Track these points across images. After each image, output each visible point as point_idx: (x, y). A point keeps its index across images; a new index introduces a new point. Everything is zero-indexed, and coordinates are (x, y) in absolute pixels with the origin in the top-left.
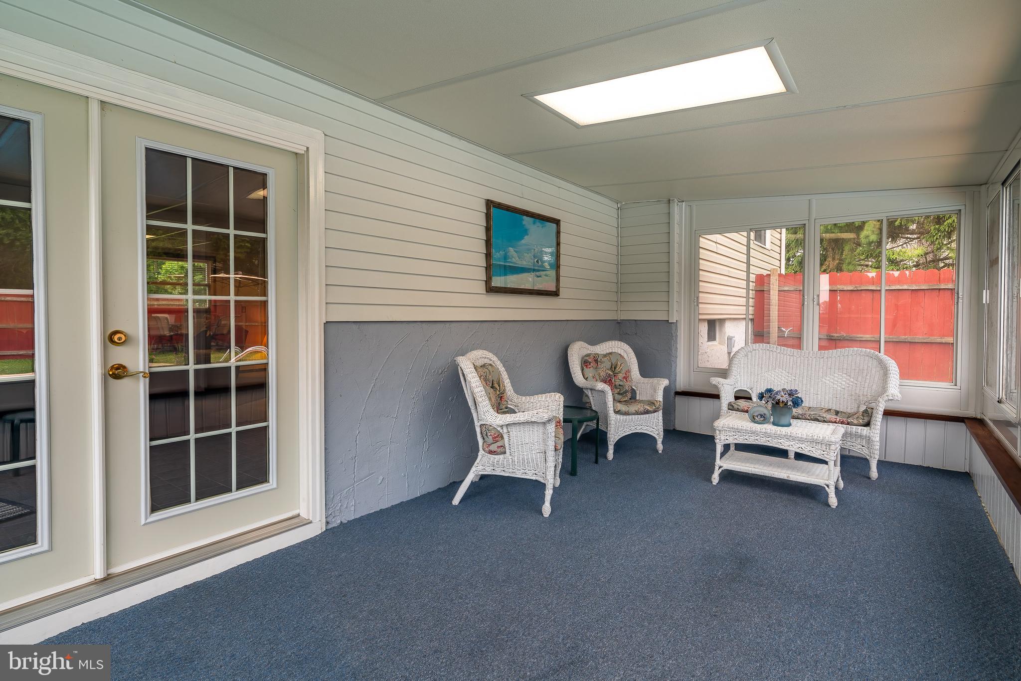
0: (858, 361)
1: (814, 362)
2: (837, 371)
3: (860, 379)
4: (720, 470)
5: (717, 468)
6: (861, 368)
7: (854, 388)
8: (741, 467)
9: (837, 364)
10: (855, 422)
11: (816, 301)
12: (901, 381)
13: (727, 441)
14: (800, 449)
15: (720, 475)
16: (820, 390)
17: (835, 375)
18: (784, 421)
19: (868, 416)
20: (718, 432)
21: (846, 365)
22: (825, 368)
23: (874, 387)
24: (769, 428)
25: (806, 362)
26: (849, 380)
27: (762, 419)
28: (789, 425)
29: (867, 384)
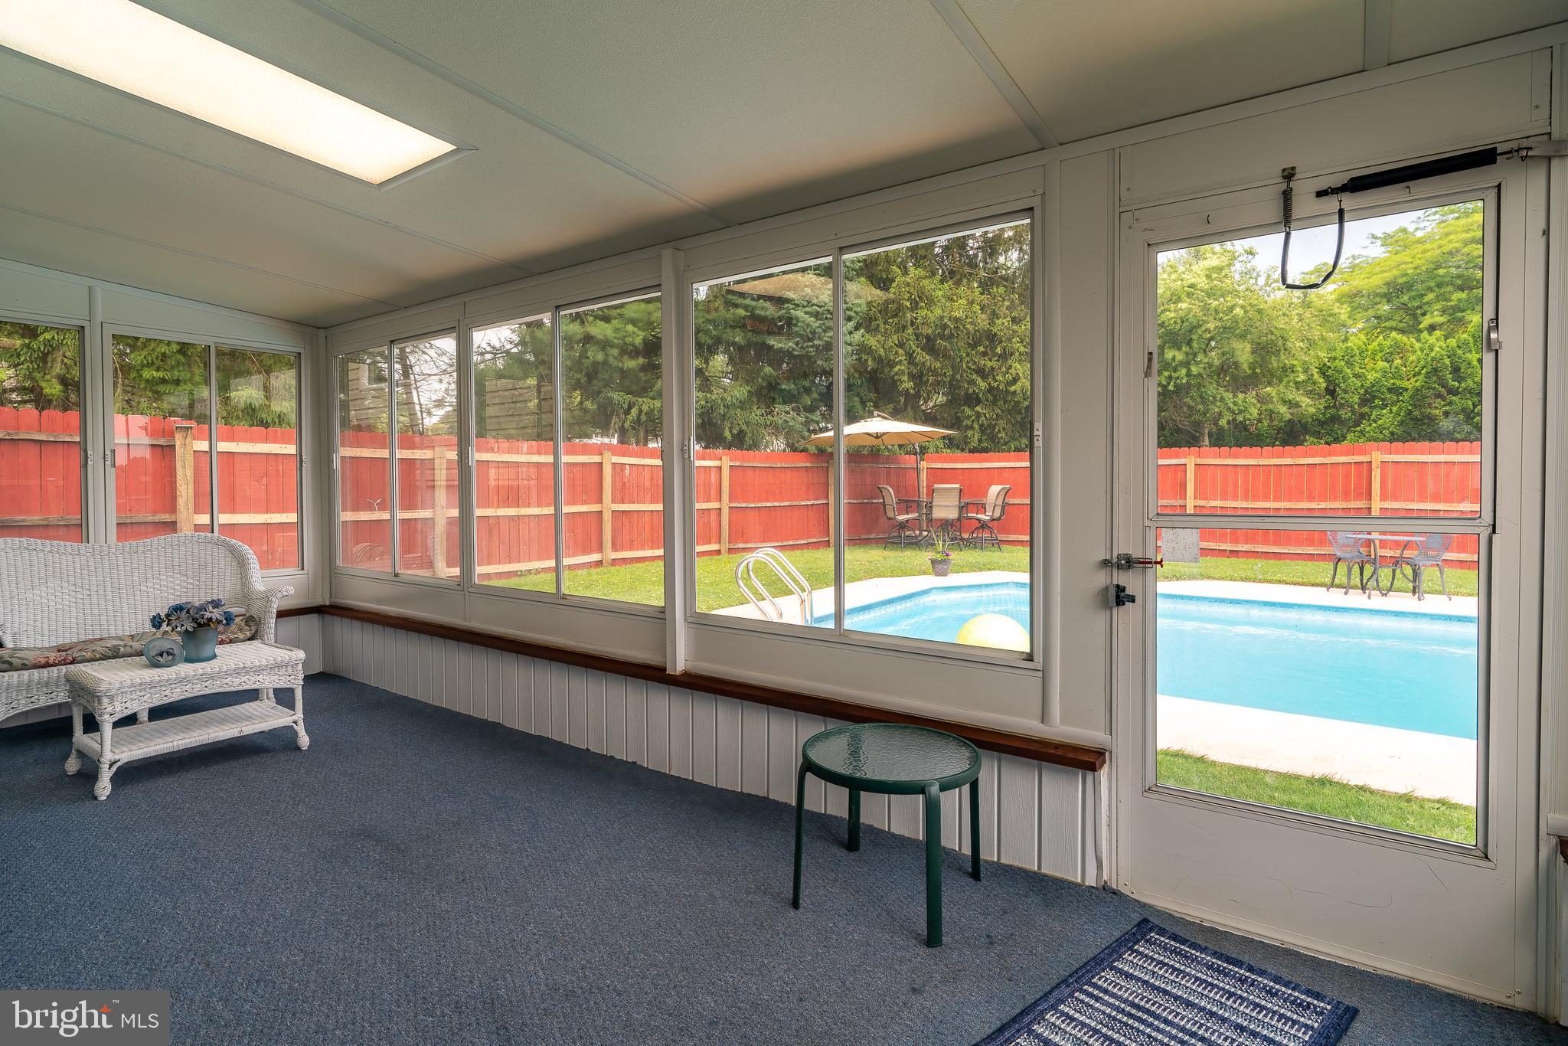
0: (196, 552)
1: (121, 561)
2: (163, 571)
3: (203, 577)
4: (114, 768)
5: (105, 767)
6: (202, 561)
7: (196, 591)
8: (158, 747)
9: (163, 559)
10: (241, 636)
11: (109, 460)
12: (263, 571)
13: (126, 711)
14: (243, 684)
15: (111, 779)
16: (139, 605)
17: (163, 577)
18: (207, 651)
19: (255, 625)
20: (105, 701)
21: (176, 560)
22: (142, 568)
23: (228, 585)
24: (184, 669)
25: (106, 562)
26: (185, 581)
27: (171, 657)
28: (214, 656)
29: (215, 585)
